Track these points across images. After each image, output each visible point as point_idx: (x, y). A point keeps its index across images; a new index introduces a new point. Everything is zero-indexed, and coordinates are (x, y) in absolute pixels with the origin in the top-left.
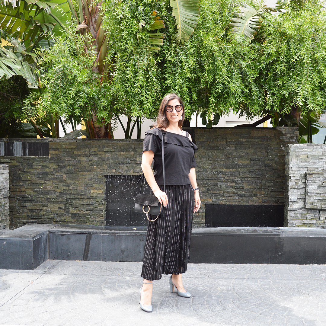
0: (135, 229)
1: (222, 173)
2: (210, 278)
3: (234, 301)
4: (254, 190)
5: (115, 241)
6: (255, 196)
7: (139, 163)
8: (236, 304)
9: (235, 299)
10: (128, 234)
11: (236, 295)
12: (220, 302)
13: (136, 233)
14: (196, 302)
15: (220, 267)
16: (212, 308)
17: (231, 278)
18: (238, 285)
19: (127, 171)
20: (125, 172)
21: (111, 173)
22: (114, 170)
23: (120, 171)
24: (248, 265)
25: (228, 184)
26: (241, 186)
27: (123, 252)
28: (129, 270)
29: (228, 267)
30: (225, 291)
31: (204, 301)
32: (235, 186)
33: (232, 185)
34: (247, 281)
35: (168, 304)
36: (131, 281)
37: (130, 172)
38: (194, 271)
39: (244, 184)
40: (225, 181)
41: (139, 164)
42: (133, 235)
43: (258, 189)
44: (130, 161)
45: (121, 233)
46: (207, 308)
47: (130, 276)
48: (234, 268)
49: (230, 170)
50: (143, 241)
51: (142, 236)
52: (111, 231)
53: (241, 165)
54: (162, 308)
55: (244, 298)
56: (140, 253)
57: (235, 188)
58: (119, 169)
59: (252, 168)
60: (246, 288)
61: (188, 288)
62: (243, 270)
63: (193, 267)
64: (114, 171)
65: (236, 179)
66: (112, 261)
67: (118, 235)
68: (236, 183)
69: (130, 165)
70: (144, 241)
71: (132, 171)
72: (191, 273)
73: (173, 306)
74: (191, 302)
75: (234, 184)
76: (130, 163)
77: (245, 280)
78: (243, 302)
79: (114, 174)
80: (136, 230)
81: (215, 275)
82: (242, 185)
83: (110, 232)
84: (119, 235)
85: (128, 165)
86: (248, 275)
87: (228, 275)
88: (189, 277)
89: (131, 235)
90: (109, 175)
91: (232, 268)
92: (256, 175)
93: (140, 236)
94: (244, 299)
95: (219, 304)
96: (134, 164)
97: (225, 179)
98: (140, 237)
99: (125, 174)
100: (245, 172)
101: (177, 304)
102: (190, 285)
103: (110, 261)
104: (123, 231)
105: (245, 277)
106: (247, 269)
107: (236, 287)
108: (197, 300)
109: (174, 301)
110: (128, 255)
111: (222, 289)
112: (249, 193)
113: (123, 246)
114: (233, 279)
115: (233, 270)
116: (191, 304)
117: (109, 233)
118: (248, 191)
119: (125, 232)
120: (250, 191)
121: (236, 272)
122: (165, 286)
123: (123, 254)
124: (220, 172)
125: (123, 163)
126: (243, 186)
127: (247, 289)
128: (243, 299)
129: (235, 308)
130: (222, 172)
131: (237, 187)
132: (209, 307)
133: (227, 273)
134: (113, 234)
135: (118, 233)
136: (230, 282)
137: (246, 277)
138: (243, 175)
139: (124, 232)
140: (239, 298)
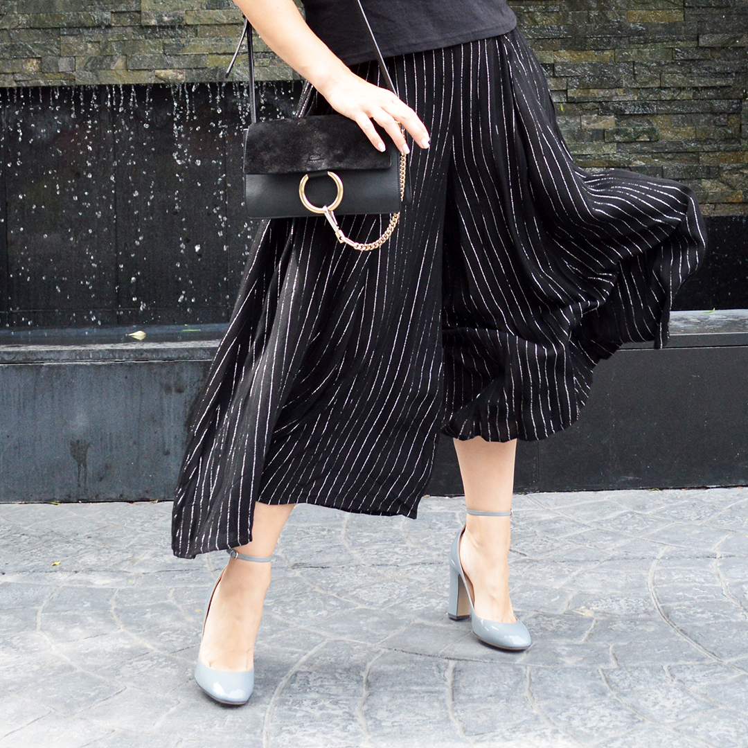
0: (139, 335)
1: (554, 70)
2: (531, 561)
3: (679, 676)
4: (706, 148)
5: (40, 397)
6: (712, 173)
7: (153, 22)
8: (694, 688)
9: (681, 662)
10: (104, 360)
11: (684, 639)
12: (608, 681)
13: (141, 351)
14: (477, 690)
15: (577, 508)
16: (570, 718)
17: (639, 555)
18: (684, 590)
19: (98, 63)
20: (85, 68)
21: (18, 77)
22: (35, 61)
23: (63, 64)
24: (715, 494)
25: (584, 123)
26: (644, 132)
27: (78, 450)
28: (113, 540)
29: (614, 508)
30: (619, 626)
31: (517, 684)
32: (618, 132)
33: (600, 125)
34: (726, 567)
35: (321, 708)
36: (121, 592)
37: (108, 68)
38: (446, 530)
39: (658, 123)
40: (569, 107)
41: (154, 27)
42: (130, 366)
43: (727, 139)
44: (107, 15)
45: (65, 356)
46: (537, 718)
47: (113, 572)
48: (644, 508)
49: (593, 57)
50: (180, 391)
51: (177, 368)
52: (17, 349)
53: (639, 33)
54: (290, 732)
55: (730, 653)
56: (167, 453)
57: (618, 138)
58: (60, 56)
59: (693, 44)
60: (728, 604)
61: (422, 615)
62: (692, 515)
63: (437, 515)
64: (32, 66)
65: (619, 96)
66: (27, 499)
67: (50, 367)
68: (620, 114)
69: (112, 36)
70: (188, 390)
71: (119, 63)
72: (432, 543)
73: (351, 717)
74: (448, 691)
75: (609, 122)
76: (109, 27)
77: (714, 564)
78: (730, 678)
79: (32, 83)
80: (146, 340)
81: (556, 545)
82: (647, 126)
83: (9, 353)
84: (60, 367)
85: (98, 35)
86: (723, 538)
87: (622, 542)
88: (424, 563)
89: (116, 365)
90: (7, 85)
91: (638, 507)
92: (716, 75)
93: (162, 365)
94: (733, 660)
95: (603, 694)
96: (129, 30)
97: (570, 101)
98: (164, 371)
99: (85, 78)
100: (659, 64)
101: (372, 706)
102: (433, 601)
103: (16, 500)
104: (77, 348)
105: (712, 550)
106: (714, 509)
107: (678, 599)
108: (479, 677)
109: (352, 686)
110: (107, 467)
111: (604, 613)
112: (681, 160)
113: (80, 423)
114: (654, 563)
115: (646, 518)
116: (449, 703)
117: (6, 358)
118: (677, 151)
119: (87, 353)
120: (686, 152)
121: (661, 527)
122: (297, 611)
123: (81, 461)
124: (545, 65)
125: (76, 28)
126: (653, 130)
127: (736, 610)
128: (726, 662)
129: (696, 710)
130: (553, 66)
131: (627, 134)
132: (551, 710)
133: (616, 536)
134: (28, 364)
135: (52, 356)
136: (642, 577)
137: (714, 549)
138: (652, 79)
139: (80, 353)
140: (704, 654)
